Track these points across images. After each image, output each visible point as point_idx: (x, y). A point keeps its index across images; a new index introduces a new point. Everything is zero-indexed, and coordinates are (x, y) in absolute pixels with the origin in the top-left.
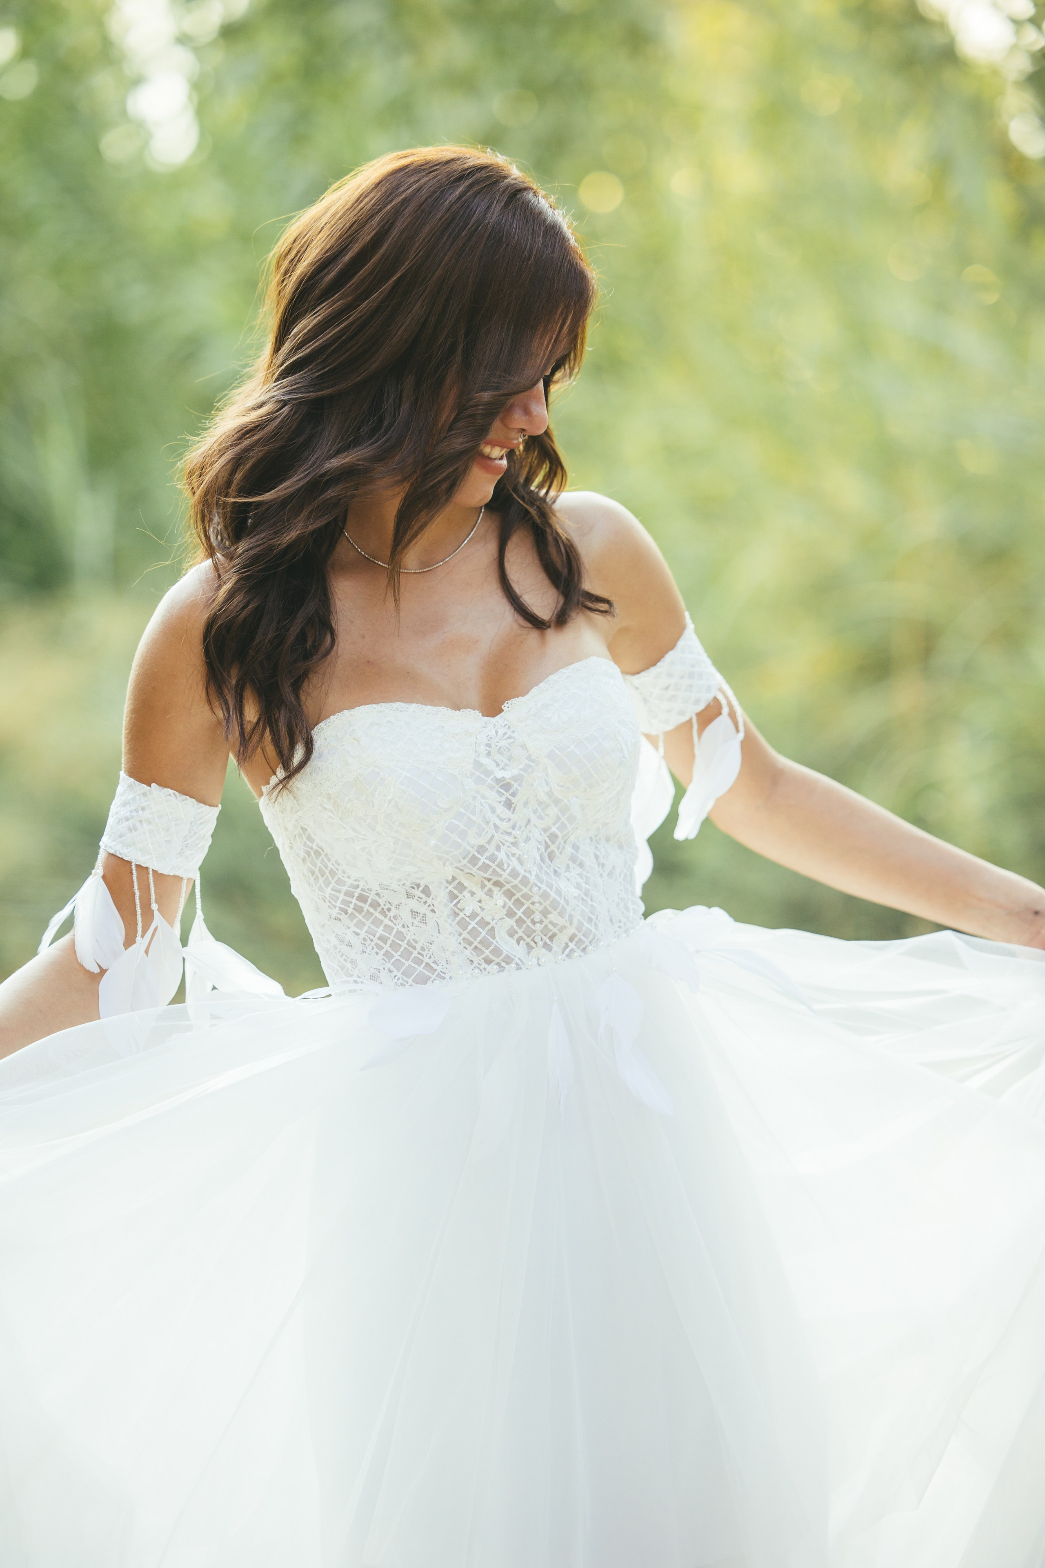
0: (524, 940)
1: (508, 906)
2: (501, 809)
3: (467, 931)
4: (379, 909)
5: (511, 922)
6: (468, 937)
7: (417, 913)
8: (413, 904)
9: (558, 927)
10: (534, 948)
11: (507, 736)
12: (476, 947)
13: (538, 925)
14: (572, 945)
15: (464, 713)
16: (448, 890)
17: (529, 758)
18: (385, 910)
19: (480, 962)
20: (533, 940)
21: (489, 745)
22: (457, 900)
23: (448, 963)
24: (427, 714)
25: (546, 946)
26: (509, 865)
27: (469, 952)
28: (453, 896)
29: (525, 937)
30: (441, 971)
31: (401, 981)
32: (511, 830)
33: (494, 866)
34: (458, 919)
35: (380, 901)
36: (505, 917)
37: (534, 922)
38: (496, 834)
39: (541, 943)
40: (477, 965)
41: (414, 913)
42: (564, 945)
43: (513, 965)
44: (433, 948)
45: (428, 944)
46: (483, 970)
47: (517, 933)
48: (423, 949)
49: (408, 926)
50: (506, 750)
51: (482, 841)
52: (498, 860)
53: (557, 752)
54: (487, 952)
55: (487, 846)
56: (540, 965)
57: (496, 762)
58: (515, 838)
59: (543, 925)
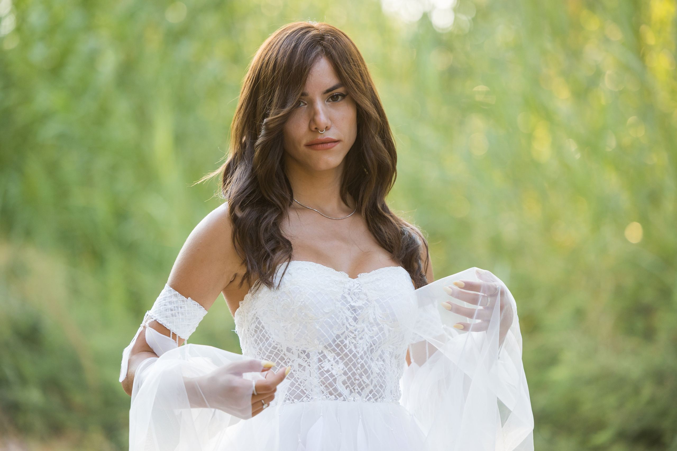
0: (349, 388)
1: (345, 370)
2: (351, 320)
3: (324, 377)
4: (284, 361)
5: (345, 378)
6: (323, 380)
7: (301, 365)
8: (300, 361)
9: (366, 384)
10: (353, 393)
11: (358, 288)
12: (326, 386)
13: (357, 381)
14: (370, 396)
15: (341, 273)
16: (318, 357)
17: (367, 300)
18: (287, 362)
19: (327, 393)
20: (354, 389)
21: (349, 290)
22: (322, 362)
23: (312, 391)
24: (324, 269)
25: (358, 392)
26: (349, 347)
27: (323, 388)
28: (320, 360)
29: (350, 386)
30: (308, 394)
31: (288, 397)
32: (354, 331)
33: (342, 345)
34: (320, 371)
35: (285, 357)
36: (342, 374)
37: (355, 379)
38: (346, 331)
39: (356, 390)
40: (325, 395)
41: (300, 365)
42: (367, 394)
43: (342, 398)
44: (306, 382)
45: (304, 380)
46: (327, 397)
47: (347, 383)
48: (301, 382)
49: (296, 371)
50: (357, 294)
51: (339, 333)
52: (344, 343)
53: (380, 300)
54: (331, 389)
55: (341, 336)
56: (354, 401)
57: (352, 299)
58: (355, 335)
59: (359, 382)
